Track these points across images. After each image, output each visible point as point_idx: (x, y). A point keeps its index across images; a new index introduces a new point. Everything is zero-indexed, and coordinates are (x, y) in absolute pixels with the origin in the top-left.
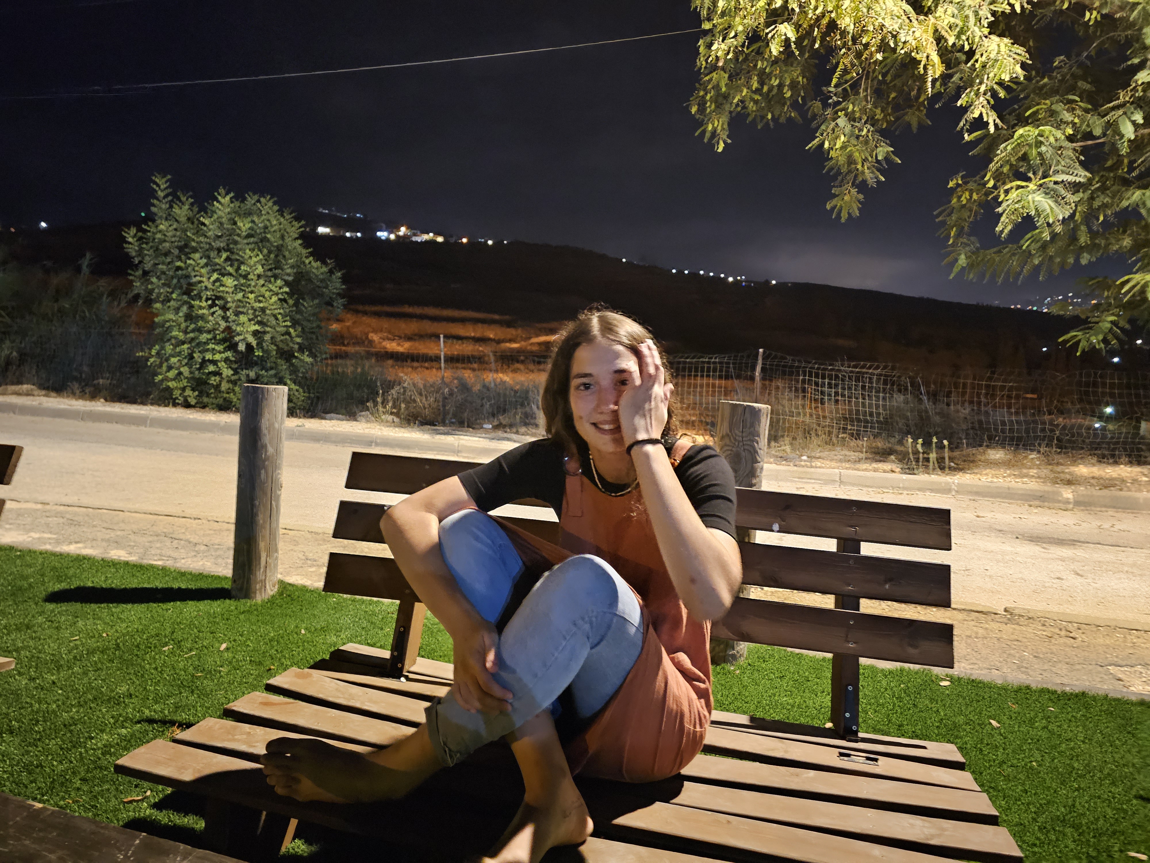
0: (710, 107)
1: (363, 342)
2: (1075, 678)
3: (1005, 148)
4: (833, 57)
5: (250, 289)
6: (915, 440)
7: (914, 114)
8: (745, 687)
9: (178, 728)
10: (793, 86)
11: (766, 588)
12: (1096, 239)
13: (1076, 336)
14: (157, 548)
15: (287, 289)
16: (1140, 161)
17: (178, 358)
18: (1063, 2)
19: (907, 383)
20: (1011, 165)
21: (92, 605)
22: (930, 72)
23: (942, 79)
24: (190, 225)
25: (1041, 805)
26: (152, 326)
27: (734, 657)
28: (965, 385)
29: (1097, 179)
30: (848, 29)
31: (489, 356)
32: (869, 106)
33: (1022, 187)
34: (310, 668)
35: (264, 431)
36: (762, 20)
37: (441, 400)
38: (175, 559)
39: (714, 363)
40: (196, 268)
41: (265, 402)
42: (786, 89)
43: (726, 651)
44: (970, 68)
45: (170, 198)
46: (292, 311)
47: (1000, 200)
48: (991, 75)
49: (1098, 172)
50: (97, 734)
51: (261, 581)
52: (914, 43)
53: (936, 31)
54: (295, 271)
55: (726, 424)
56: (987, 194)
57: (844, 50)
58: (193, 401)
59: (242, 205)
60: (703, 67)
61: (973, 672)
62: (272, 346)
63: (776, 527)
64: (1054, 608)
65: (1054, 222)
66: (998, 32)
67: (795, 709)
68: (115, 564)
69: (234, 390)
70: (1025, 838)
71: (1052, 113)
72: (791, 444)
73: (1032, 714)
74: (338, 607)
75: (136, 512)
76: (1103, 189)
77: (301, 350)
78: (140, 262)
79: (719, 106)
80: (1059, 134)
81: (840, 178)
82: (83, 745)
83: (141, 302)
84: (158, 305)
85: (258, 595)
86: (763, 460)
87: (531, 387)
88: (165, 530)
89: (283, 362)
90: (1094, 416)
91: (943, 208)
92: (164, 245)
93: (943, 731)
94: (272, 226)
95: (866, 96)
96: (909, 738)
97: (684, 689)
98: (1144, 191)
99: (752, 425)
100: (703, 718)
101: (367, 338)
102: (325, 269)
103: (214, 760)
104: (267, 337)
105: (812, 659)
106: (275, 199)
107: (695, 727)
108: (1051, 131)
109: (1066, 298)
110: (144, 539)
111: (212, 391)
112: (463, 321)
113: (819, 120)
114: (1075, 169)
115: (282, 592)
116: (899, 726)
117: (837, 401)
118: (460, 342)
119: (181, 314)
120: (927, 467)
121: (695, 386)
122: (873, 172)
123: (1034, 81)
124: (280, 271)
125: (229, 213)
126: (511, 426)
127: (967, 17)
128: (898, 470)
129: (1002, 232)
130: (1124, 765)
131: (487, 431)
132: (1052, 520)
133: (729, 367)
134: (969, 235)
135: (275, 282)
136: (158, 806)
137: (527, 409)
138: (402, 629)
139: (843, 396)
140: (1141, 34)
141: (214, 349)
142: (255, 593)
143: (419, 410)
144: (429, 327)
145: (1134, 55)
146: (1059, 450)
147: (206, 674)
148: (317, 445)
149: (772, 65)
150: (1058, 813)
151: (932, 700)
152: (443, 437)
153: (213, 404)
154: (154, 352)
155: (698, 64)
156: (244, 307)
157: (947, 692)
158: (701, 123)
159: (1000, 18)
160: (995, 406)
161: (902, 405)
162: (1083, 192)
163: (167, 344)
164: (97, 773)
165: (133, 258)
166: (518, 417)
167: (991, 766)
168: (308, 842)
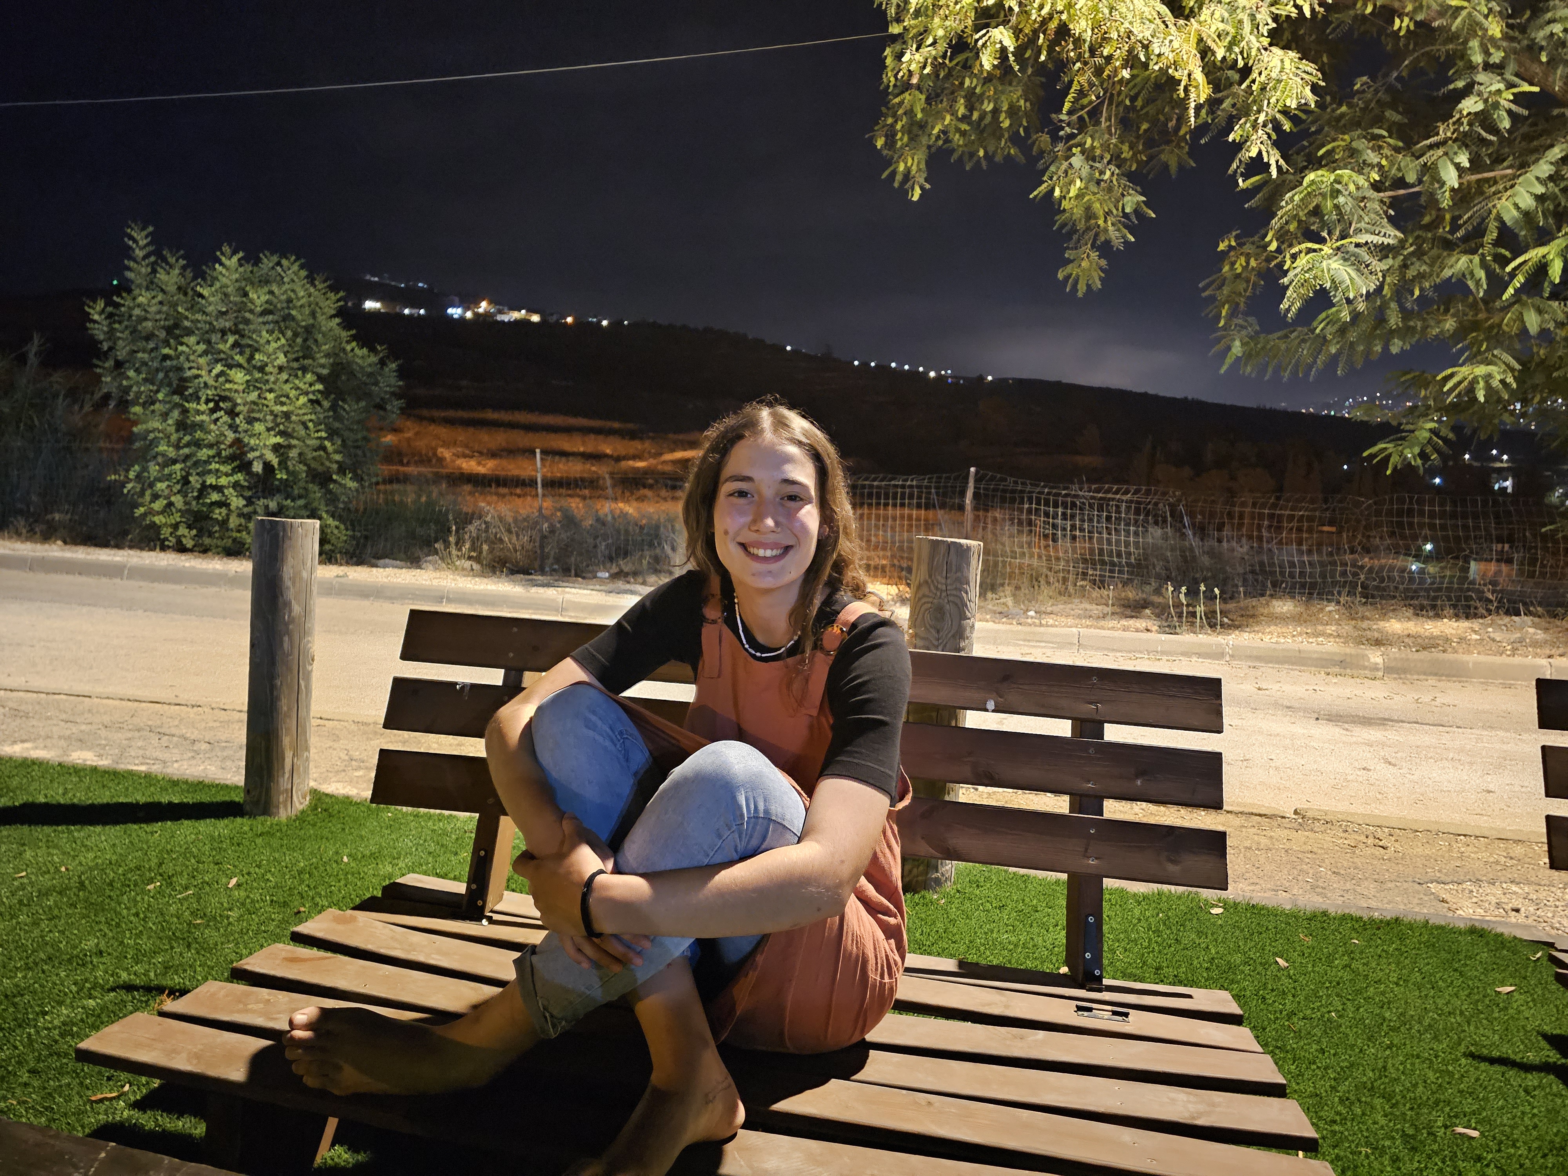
0: (901, 139)
1: (430, 461)
2: (1385, 901)
3: (1292, 199)
4: (1064, 73)
5: (268, 387)
6: (1177, 589)
7: (1172, 152)
8: (953, 922)
9: (169, 996)
10: (1013, 111)
11: (981, 788)
12: (1410, 320)
13: (1386, 449)
14: (139, 748)
15: (319, 387)
16: (1466, 217)
17: (167, 483)
18: (1365, 5)
19: (1165, 513)
20: (1300, 222)
21: (45, 828)
22: (1193, 96)
23: (1210, 105)
24: (181, 296)
25: (1342, 1068)
26: (131, 438)
27: (938, 882)
28: (1241, 516)
29: (1411, 241)
30: (1084, 36)
31: (604, 479)
32: (1114, 141)
33: (1315, 251)
34: (354, 909)
35: (288, 583)
36: (969, 22)
37: (538, 539)
38: (165, 762)
39: (911, 487)
40: (192, 358)
41: (287, 542)
42: (1003, 116)
43: (927, 873)
44: (1245, 91)
45: (152, 259)
46: (328, 417)
47: (1285, 268)
48: (1273, 100)
49: (1412, 231)
50: (53, 1007)
51: (287, 790)
52: (1171, 56)
53: (1200, 40)
54: (331, 360)
55: (924, 568)
56: (1268, 260)
57: (1078, 65)
58: (189, 543)
59: (255, 269)
60: (891, 84)
61: (1254, 894)
62: (301, 466)
63: (991, 705)
64: (1358, 808)
65: (1355, 297)
66: (1282, 44)
67: (1020, 950)
68: (77, 771)
69: (247, 528)
70: (1322, 1114)
71: (1353, 152)
72: (1014, 595)
73: (1331, 948)
74: (394, 825)
75: (108, 698)
76: (1419, 254)
77: (342, 470)
78: (111, 349)
79: (913, 138)
80: (1361, 181)
81: (1075, 237)
82: (32, 1023)
83: (112, 404)
84: (137, 409)
85: (282, 810)
86: (974, 616)
87: (662, 520)
88: (150, 723)
89: (316, 488)
90: (1409, 555)
91: (1211, 279)
92: (144, 324)
93: (1214, 974)
94: (298, 299)
95: (1109, 127)
96: (1170, 984)
97: (868, 925)
98: (1471, 257)
99: (959, 569)
100: (893, 965)
101: (435, 454)
102: (373, 359)
103: (219, 1040)
104: (293, 453)
105: (1042, 882)
106: (303, 261)
107: (882, 977)
108: (1350, 177)
109: (1372, 399)
110: (120, 735)
111: (217, 528)
112: (568, 430)
113: (1047, 158)
114: (1383, 227)
115: (316, 805)
116: (1157, 969)
117: (1074, 538)
118: (564, 459)
119: (170, 422)
120: (1193, 624)
121: (886, 519)
122: (1118, 230)
123: (1329, 110)
124: (310, 361)
125: (237, 281)
126: (635, 574)
127: (1240, 22)
128: (1155, 628)
129: (1288, 310)
130: (1450, 1013)
131: (602, 581)
132: (1356, 692)
133: (930, 493)
134: (1246, 314)
135: (304, 376)
136: (140, 1105)
137: (658, 551)
138: (482, 853)
139: (1082, 530)
140: (1465, 49)
141: (217, 470)
142: (278, 807)
143: (508, 554)
144: (522, 439)
145: (1458, 76)
146: (1364, 600)
147: (209, 921)
148: (366, 603)
149: (984, 84)
150: (1365, 1079)
151: (1199, 933)
152: (541, 590)
153: (217, 547)
154: (132, 475)
155: (885, 80)
156: (260, 411)
157: (1220, 922)
158: (889, 162)
159: (1285, 25)
160: (1280, 543)
161: (1160, 541)
162: (1394, 258)
163: (151, 464)
164: (55, 1063)
165: (101, 342)
166: (645, 562)
167: (1277, 1018)
168: (354, 1148)
